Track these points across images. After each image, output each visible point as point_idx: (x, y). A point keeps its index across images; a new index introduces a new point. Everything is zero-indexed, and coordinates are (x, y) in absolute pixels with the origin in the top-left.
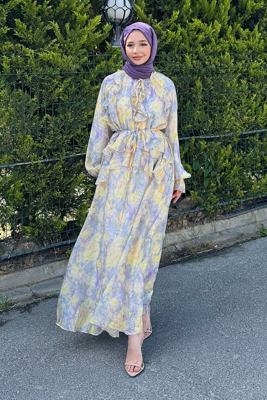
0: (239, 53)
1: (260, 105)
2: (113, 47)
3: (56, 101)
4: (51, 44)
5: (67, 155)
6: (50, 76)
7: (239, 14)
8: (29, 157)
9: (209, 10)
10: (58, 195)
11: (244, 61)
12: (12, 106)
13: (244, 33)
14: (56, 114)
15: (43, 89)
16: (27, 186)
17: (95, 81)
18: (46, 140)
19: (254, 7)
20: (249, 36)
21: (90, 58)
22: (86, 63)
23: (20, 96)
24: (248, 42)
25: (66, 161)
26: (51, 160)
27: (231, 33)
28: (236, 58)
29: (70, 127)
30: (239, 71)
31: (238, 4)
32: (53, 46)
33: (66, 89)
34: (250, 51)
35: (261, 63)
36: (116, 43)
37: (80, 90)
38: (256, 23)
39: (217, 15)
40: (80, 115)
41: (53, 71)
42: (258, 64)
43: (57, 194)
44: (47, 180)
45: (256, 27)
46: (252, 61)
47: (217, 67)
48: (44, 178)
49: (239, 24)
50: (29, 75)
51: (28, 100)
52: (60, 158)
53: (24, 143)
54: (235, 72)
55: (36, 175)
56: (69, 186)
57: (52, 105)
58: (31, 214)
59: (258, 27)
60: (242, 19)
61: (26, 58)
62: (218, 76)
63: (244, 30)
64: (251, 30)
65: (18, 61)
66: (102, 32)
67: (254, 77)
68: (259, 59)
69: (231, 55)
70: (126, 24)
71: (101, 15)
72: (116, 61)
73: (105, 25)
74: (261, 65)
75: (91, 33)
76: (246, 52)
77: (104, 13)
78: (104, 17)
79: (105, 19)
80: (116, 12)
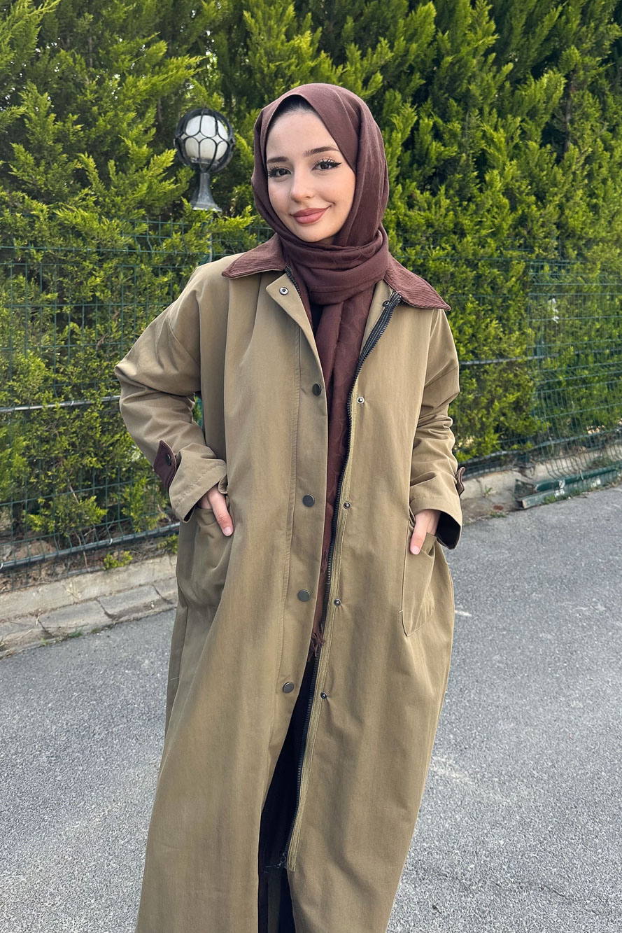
0: (411, 233)
2: (195, 208)
3: (89, 300)
4: (81, 195)
5: (108, 395)
6: (78, 253)
7: (415, 166)
8: (37, 396)
10: (91, 463)
11: (418, 247)
12: (6, 304)
13: (422, 197)
14: (90, 323)
15: (65, 277)
16: (34, 447)
17: (161, 269)
18: (70, 368)
19: (440, 154)
20: (429, 204)
21: (154, 228)
22: (146, 235)
23: (22, 287)
24: (430, 215)
25: (106, 406)
26: (79, 403)
27: (400, 198)
28: (406, 242)
29: (114, 347)
30: (411, 263)
31: (414, 148)
32: (84, 199)
33: (108, 279)
34: (430, 231)
35: (446, 251)
36: (201, 203)
37: (133, 283)
38: (441, 182)
40: (133, 327)
41: (84, 245)
42: (441, 253)
43: (91, 461)
44: (72, 438)
45: (443, 189)
46: (432, 246)
48: (66, 433)
49: (415, 183)
50: (38, 251)
51: (37, 296)
52: (95, 399)
53: (29, 372)
55: (50, 428)
56: (111, 448)
57: (81, 307)
58: (43, 495)
59: (446, 190)
60: (421, 174)
61: (33, 219)
63: (422, 193)
64: (434, 194)
65: (16, 223)
66: (176, 182)
67: (434, 274)
68: (443, 245)
69: (398, 235)
70: (220, 169)
71: (176, 150)
72: (200, 235)
73: (182, 168)
74: (447, 255)
75: (155, 181)
76: (424, 232)
77: (181, 146)
78: (179, 156)
79: (182, 159)
80: (201, 144)
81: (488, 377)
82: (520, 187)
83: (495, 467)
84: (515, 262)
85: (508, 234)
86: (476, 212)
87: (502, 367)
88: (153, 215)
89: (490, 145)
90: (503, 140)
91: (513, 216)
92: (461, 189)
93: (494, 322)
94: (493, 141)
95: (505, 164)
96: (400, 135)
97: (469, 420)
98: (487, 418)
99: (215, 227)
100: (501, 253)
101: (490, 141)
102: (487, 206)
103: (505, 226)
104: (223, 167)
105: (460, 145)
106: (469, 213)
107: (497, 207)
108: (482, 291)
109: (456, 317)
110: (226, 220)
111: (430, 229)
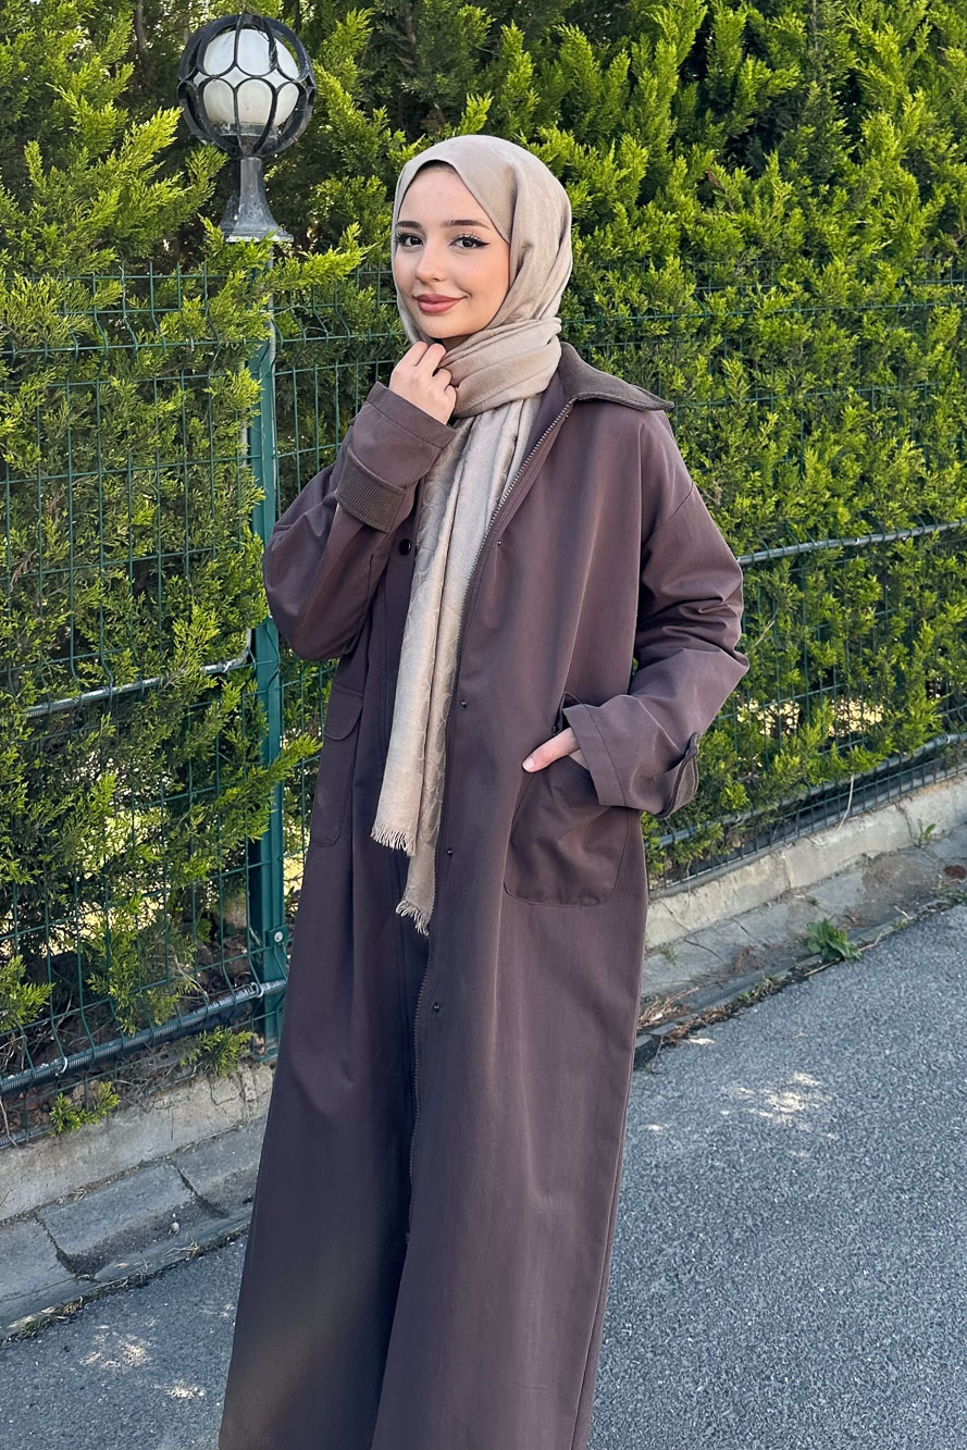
0: (713, 260)
1: (790, 454)
2: (232, 239)
7: (709, 114)
9: (602, 96)
11: (731, 291)
13: (732, 181)
17: (160, 383)
19: (765, 85)
20: (746, 194)
21: (138, 289)
22: (120, 307)
24: (749, 217)
27: (683, 187)
28: (703, 279)
30: (717, 326)
31: (703, 74)
34: (754, 252)
35: (792, 296)
36: (244, 225)
38: (768, 147)
39: (632, 117)
42: (784, 301)
45: (774, 160)
46: (759, 287)
47: (635, 315)
49: (712, 152)
54: (703, 332)
59: (779, 161)
60: (723, 132)
62: (638, 347)
63: (729, 172)
64: (754, 175)
66: (186, 181)
67: (770, 347)
68: (784, 282)
69: (685, 267)
70: (284, 146)
71: (179, 110)
72: (245, 297)
73: (197, 150)
74: (794, 304)
75: (138, 183)
76: (740, 256)
77: (191, 100)
78: (189, 119)
79: (196, 127)
80: (239, 94)
81: (904, 570)
82: (937, 146)
83: (932, 771)
84: (938, 310)
85: (919, 251)
86: (848, 207)
87: (931, 543)
88: (138, 260)
89: (867, 61)
90: (895, 48)
91: (929, 209)
92: (813, 158)
93: (907, 445)
94: (871, 50)
95: (900, 100)
96: (673, 49)
97: (872, 672)
98: (910, 664)
99: (280, 277)
100: (908, 292)
101: (869, 52)
102: (874, 191)
103: (914, 233)
104: (291, 141)
105: (805, 64)
106: (835, 209)
107: (893, 194)
108: (874, 378)
109: (822, 439)
110: (303, 259)
111: (753, 249)
